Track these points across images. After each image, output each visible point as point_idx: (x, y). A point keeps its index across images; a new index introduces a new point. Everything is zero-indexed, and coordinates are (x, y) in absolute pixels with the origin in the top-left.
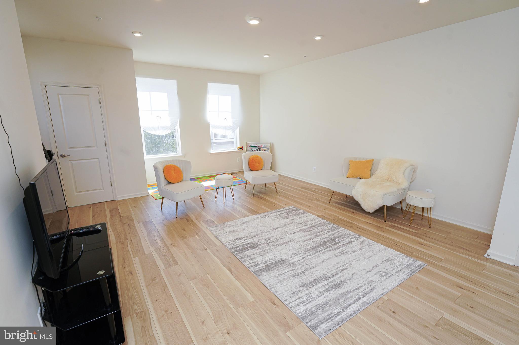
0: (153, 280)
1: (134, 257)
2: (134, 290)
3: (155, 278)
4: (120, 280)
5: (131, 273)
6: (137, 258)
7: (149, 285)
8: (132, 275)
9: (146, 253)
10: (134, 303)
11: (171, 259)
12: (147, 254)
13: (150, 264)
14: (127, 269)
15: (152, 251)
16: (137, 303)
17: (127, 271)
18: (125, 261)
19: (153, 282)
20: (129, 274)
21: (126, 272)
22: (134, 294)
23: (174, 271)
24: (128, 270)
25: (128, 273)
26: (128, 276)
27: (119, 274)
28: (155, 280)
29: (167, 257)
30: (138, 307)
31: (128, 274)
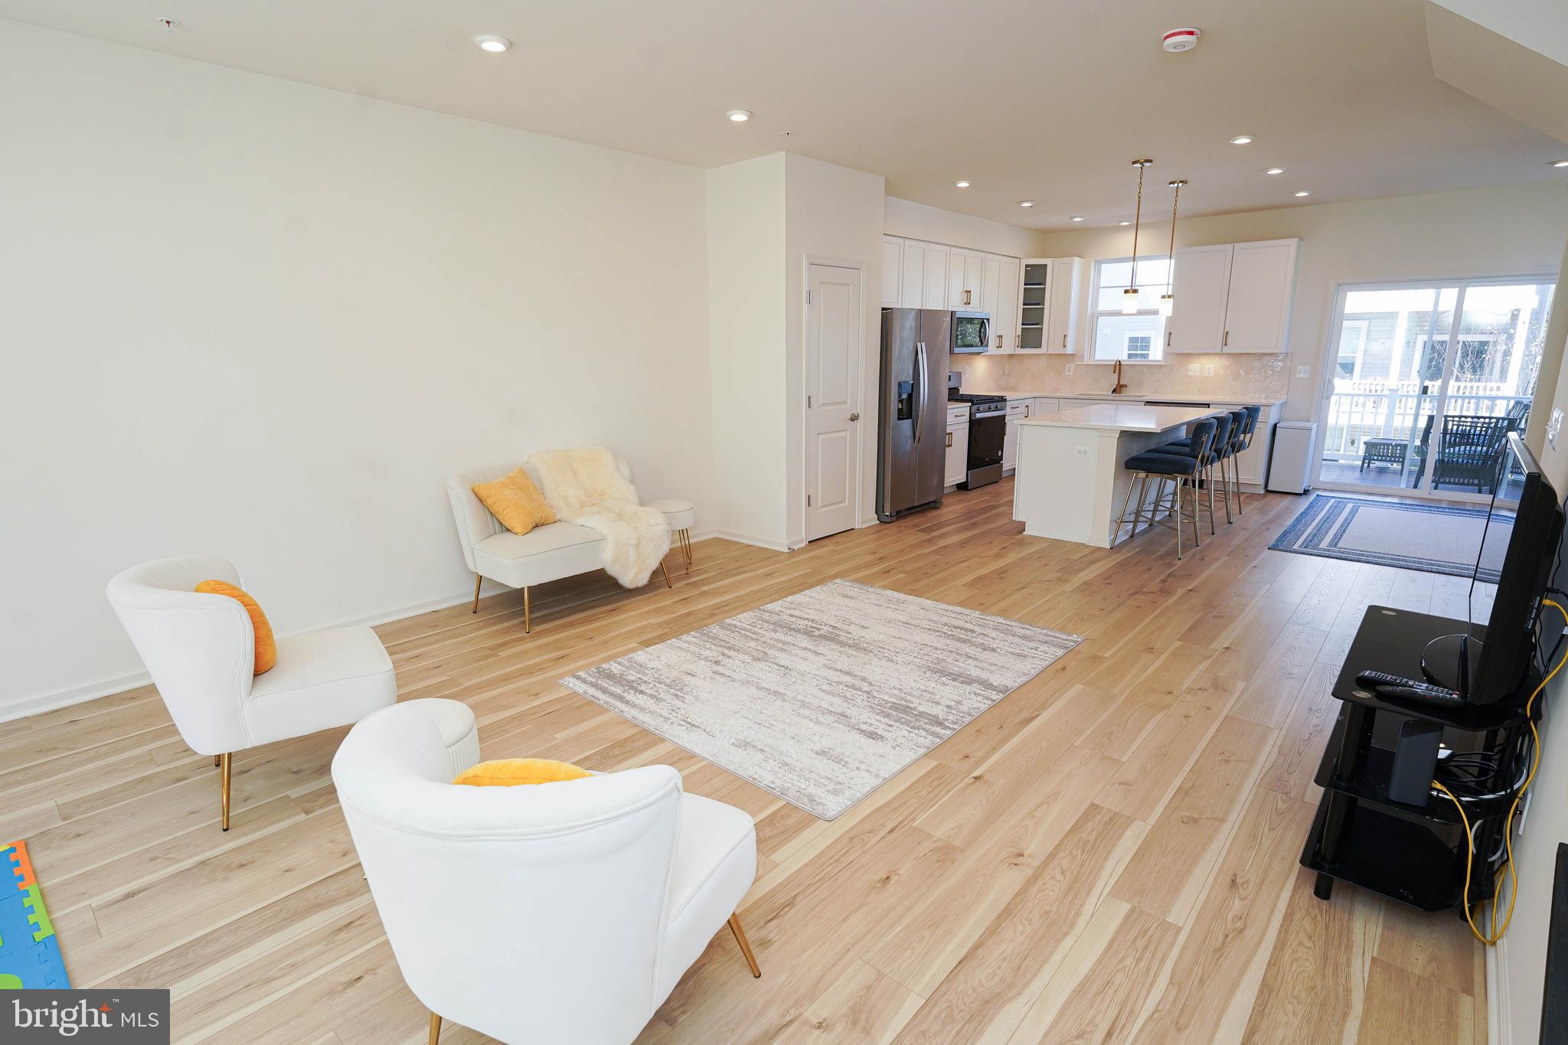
0: (1196, 821)
1: (1180, 929)
2: (1260, 835)
3: (1185, 820)
4: (1282, 889)
5: (1233, 881)
6: (1170, 919)
7: (1216, 819)
8: (1235, 876)
9: (1126, 907)
10: (1279, 813)
11: (1089, 826)
12: (1127, 902)
13: (1155, 865)
14: (1237, 906)
15: (1102, 898)
16: (1274, 809)
17: (1241, 899)
18: (1223, 943)
19: (1199, 818)
20: (1242, 885)
21: (1246, 898)
22: (1267, 829)
23: (1125, 799)
24: (1237, 899)
25: (1241, 890)
26: (1247, 882)
27: (1272, 912)
28: (1189, 817)
29: (1088, 841)
30: (1277, 802)
31: (1245, 886)
